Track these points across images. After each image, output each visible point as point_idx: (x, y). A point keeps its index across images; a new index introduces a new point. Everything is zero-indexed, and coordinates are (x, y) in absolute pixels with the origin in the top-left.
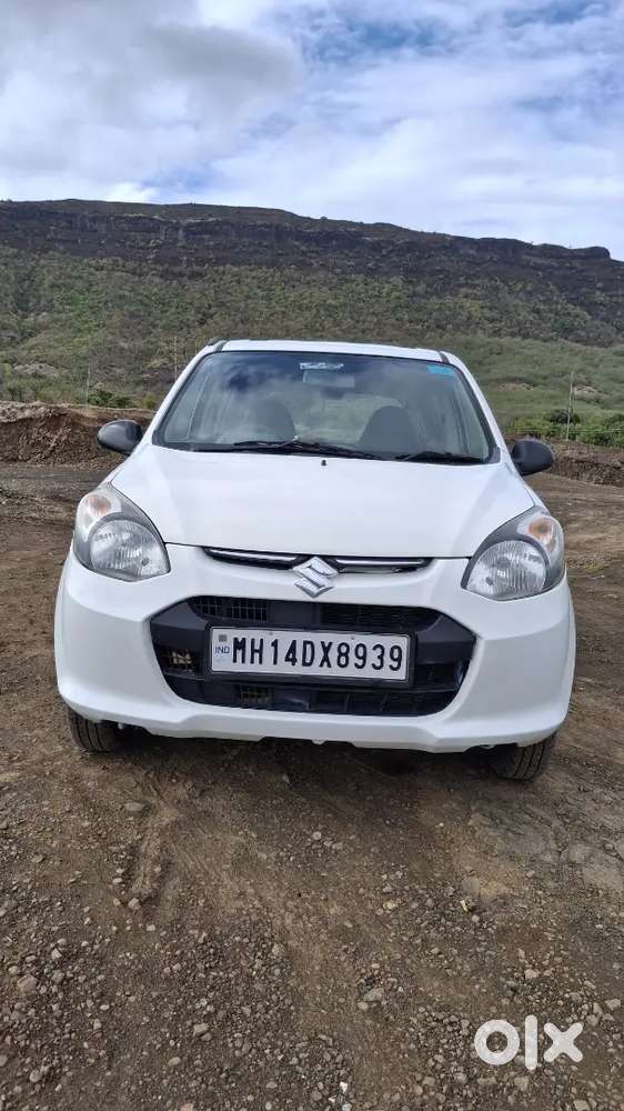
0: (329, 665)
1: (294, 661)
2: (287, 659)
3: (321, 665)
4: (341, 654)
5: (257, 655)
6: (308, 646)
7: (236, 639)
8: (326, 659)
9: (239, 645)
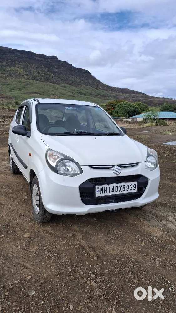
0: (121, 191)
1: (113, 191)
2: (112, 191)
3: (119, 191)
4: (123, 188)
5: (105, 191)
6: (117, 187)
7: (101, 188)
8: (120, 190)
9: (102, 189)
